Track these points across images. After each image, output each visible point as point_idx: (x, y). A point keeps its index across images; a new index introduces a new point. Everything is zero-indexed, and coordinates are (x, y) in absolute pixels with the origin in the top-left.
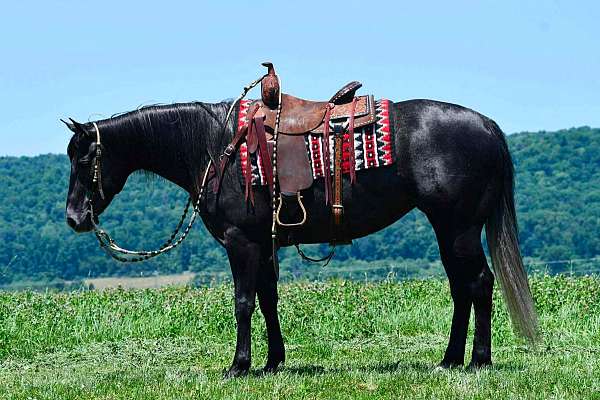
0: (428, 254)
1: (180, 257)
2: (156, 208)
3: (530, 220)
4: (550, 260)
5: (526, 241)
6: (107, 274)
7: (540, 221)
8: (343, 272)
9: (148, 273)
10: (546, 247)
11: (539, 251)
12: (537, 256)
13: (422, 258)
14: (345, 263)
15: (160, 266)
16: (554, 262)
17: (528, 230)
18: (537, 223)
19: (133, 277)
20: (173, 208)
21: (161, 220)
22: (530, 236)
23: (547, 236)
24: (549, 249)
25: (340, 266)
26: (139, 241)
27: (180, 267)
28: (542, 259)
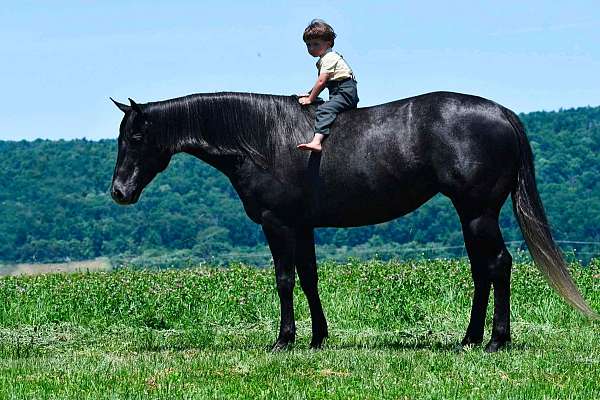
0: (334, 239)
1: (92, 243)
2: (68, 196)
3: (434, 206)
4: (453, 245)
5: (430, 228)
6: (20, 260)
7: (443, 207)
8: (253, 258)
9: (61, 260)
10: (449, 233)
11: (442, 236)
12: (440, 241)
13: (328, 244)
14: (254, 249)
15: (73, 252)
16: (455, 247)
17: (430, 217)
18: (439, 210)
19: (46, 263)
20: (85, 195)
21: (73, 206)
22: (434, 222)
23: (450, 222)
24: (451, 235)
25: (249, 252)
26: (51, 228)
27: (92, 254)
28: (445, 244)
